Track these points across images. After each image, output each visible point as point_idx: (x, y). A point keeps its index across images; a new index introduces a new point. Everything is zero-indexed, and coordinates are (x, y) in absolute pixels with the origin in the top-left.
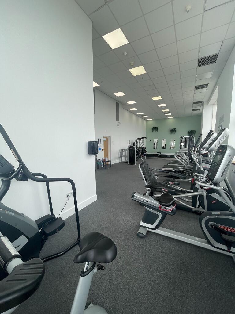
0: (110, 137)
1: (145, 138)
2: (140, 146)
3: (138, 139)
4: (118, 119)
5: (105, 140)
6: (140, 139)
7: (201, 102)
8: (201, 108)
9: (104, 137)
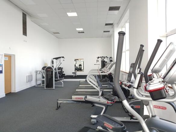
0: (14, 55)
1: (63, 57)
2: (57, 66)
3: (54, 59)
4: (25, 33)
5: (7, 59)
6: (57, 59)
7: (112, 24)
8: (111, 30)
9: (6, 55)
